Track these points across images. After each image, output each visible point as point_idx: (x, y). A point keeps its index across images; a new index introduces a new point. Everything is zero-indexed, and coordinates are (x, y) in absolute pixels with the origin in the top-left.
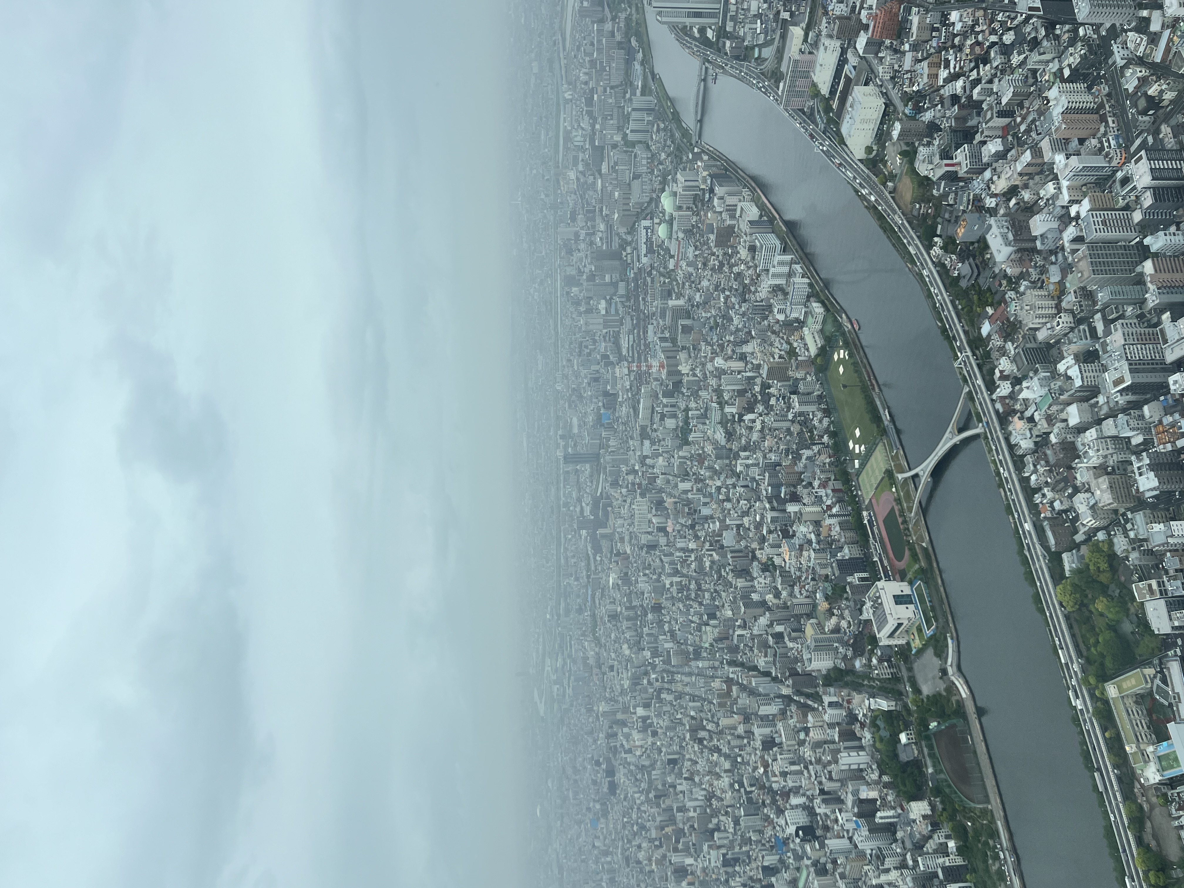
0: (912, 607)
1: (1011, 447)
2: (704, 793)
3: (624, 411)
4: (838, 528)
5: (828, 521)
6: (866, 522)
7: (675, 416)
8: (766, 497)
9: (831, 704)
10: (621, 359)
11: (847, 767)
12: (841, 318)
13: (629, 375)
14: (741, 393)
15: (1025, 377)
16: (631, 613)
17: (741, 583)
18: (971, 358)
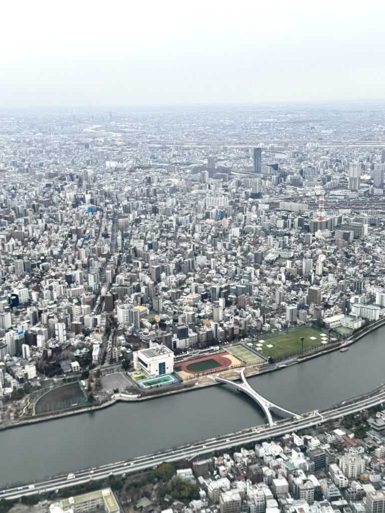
0: (157, 373)
1: (260, 442)
2: (37, 237)
3: (290, 191)
4: (208, 330)
5: (213, 324)
6: (212, 348)
7: (285, 226)
8: (229, 286)
9: (96, 320)
10: (327, 190)
11: (56, 328)
12: (350, 340)
13: (315, 195)
14: (300, 272)
15: (306, 455)
16: (151, 193)
17: (172, 266)
18: (320, 422)
